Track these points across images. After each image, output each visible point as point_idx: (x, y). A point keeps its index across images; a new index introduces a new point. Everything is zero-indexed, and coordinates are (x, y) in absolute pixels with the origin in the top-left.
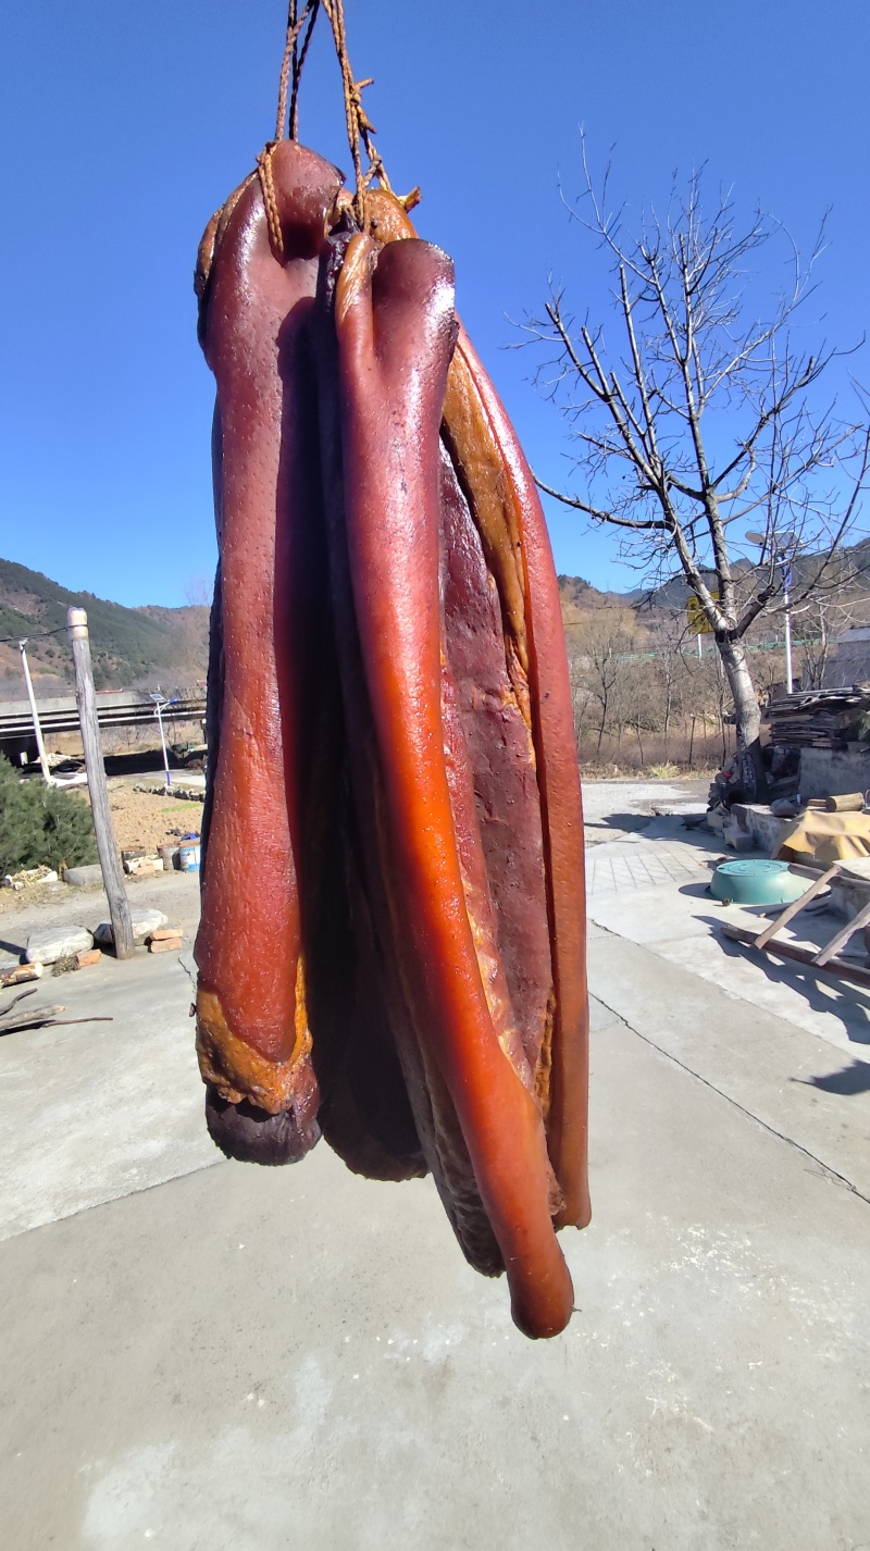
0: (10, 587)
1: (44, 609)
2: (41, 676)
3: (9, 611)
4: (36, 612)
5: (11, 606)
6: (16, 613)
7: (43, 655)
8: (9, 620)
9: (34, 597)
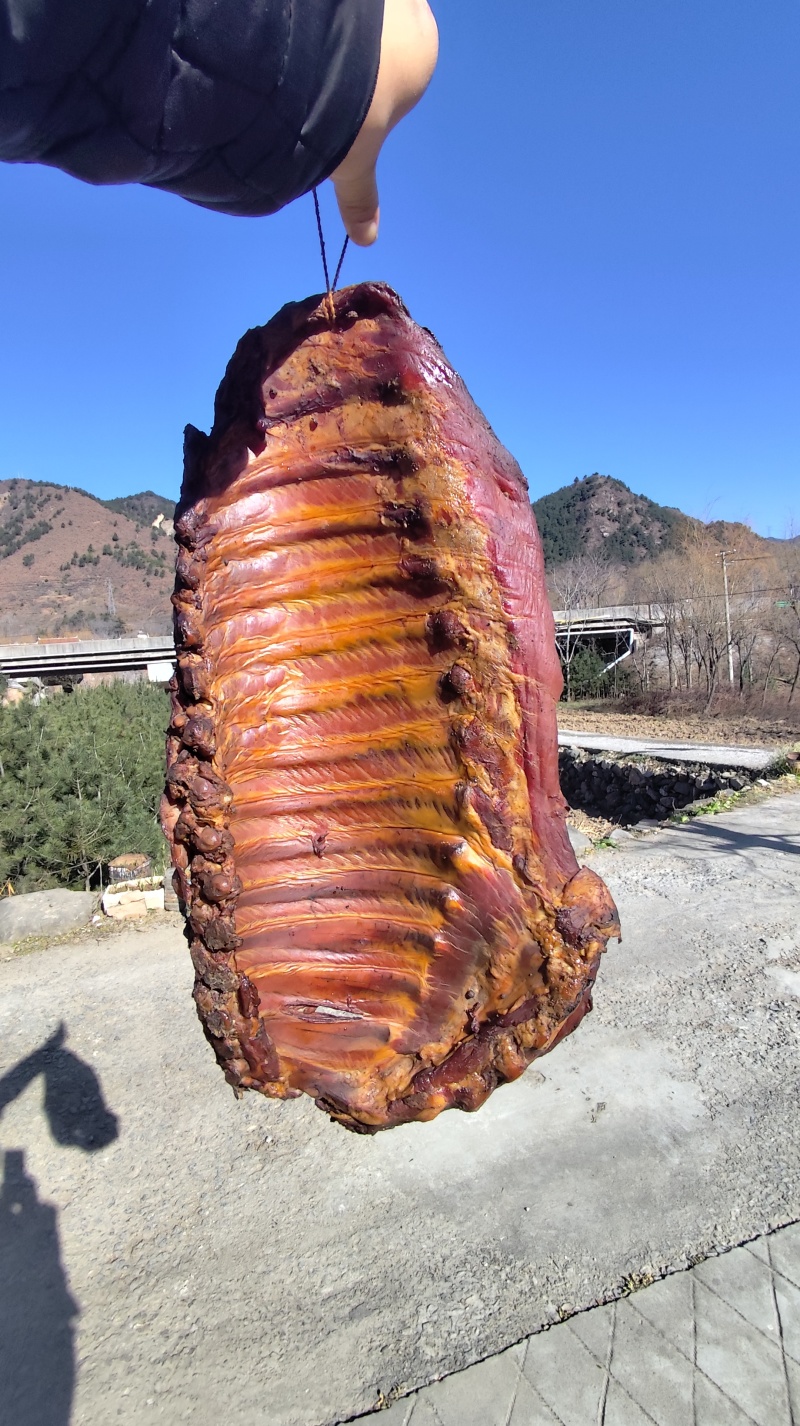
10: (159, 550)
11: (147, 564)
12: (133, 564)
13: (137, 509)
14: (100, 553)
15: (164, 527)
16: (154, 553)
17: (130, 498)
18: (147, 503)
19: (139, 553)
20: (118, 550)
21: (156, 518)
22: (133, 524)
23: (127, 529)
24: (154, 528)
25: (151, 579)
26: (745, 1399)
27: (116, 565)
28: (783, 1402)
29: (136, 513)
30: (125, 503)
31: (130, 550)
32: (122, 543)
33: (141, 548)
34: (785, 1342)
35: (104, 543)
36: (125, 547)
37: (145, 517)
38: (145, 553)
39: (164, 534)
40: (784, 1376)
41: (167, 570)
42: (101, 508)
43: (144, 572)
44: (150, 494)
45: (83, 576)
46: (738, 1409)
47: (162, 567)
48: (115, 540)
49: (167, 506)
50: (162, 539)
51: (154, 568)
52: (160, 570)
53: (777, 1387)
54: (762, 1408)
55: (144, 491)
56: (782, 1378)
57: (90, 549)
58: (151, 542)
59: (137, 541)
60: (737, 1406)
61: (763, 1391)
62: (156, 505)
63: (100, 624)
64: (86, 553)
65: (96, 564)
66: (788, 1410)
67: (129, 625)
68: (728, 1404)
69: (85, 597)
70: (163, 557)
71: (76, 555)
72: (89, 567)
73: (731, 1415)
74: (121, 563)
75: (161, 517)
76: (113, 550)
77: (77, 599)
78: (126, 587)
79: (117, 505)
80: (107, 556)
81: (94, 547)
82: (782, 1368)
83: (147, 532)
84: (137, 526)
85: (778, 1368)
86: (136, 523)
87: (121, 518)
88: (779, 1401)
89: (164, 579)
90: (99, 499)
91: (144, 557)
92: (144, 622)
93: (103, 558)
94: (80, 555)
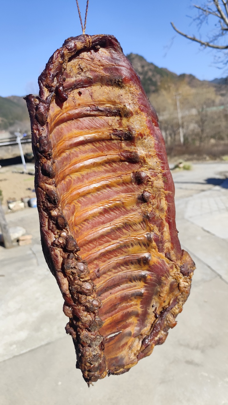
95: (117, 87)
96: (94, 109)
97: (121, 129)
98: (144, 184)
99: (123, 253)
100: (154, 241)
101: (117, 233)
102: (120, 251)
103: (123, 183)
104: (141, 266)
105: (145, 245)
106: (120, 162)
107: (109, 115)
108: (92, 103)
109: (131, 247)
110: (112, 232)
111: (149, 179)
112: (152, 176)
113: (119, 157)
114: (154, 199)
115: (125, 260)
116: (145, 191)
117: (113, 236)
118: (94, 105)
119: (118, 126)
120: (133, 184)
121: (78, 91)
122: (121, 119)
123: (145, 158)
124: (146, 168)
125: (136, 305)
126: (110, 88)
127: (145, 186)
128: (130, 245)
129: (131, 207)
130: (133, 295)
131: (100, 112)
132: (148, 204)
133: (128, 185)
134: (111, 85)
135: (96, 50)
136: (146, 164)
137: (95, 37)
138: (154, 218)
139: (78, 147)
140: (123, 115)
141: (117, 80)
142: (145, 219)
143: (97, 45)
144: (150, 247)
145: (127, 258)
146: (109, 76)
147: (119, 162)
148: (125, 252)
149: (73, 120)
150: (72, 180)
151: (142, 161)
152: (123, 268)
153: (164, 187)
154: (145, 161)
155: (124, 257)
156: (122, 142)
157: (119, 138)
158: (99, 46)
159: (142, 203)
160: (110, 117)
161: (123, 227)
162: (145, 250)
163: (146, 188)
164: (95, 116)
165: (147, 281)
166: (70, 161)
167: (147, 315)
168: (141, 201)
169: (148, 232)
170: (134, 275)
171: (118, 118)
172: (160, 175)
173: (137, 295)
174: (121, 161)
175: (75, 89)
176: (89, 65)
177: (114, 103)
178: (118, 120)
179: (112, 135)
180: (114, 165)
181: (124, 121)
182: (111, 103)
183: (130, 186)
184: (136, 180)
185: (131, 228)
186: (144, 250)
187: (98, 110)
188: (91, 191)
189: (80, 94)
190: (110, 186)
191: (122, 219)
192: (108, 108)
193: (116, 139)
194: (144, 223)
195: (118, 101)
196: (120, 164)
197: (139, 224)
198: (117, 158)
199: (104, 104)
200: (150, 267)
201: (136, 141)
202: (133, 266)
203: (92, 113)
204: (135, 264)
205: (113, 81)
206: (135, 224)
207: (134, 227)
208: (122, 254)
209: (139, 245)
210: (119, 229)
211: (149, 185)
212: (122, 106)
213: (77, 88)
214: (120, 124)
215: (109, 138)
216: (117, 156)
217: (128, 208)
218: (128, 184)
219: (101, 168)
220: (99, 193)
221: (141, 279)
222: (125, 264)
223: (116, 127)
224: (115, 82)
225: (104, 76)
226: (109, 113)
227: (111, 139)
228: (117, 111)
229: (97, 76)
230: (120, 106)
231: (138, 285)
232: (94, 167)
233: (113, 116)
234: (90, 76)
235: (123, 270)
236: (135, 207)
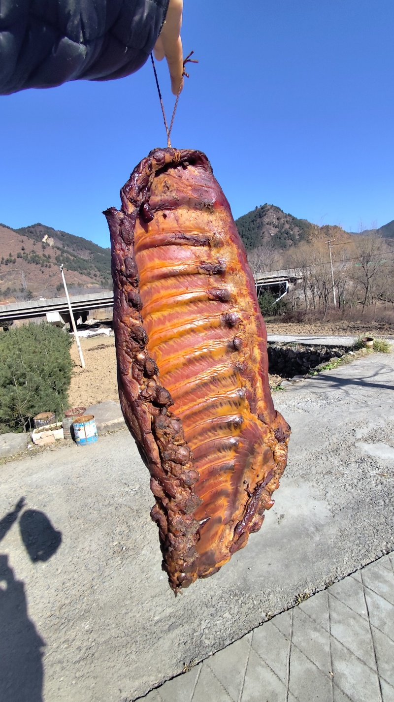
0: (79, 248)
1: (92, 257)
2: (92, 285)
3: (79, 258)
4: (89, 258)
5: (80, 256)
6: (82, 259)
7: (93, 276)
8: (79, 262)
9: (88, 251)
10: (47, 254)
11: (41, 262)
12: (33, 262)
13: (33, 233)
14: (16, 257)
15: (48, 242)
16: (44, 255)
17: (29, 227)
18: (38, 229)
19: (36, 256)
20: (25, 255)
21: (44, 237)
22: (32, 241)
23: (29, 244)
24: (43, 242)
25: (44, 269)
26: (353, 647)
27: (25, 263)
28: (371, 647)
29: (33, 235)
30: (27, 230)
31: (31, 255)
32: (27, 251)
33: (37, 253)
34: (370, 619)
35: (17, 252)
36: (29, 253)
37: (38, 237)
38: (40, 256)
39: (49, 245)
40: (371, 635)
41: (52, 264)
42: (14, 233)
43: (39, 266)
44: (39, 225)
45: (8, 270)
46: (351, 653)
47: (49, 262)
48: (23, 250)
49: (49, 231)
50: (48, 248)
51: (45, 263)
52: (48, 264)
53: (368, 640)
54: (362, 651)
55: (36, 223)
56: (370, 636)
57: (10, 255)
58: (42, 250)
59: (35, 250)
60: (350, 651)
61: (362, 643)
62: (43, 230)
63: (20, 294)
64: (8, 257)
65: (14, 263)
66: (373, 651)
67: (34, 294)
68: (346, 651)
69: (10, 280)
70: (49, 257)
71: (3, 259)
72: (11, 265)
73: (348, 655)
74: (27, 261)
75: (46, 237)
76: (23, 255)
77: (6, 282)
78: (31, 274)
79: (22, 231)
80: (20, 258)
81: (12, 254)
82: (370, 631)
83: (39, 245)
84: (34, 242)
85: (368, 631)
86: (33, 240)
87: (25, 238)
88: (369, 646)
89: (51, 269)
90: (12, 229)
91: (39, 258)
92: (42, 292)
93: (18, 260)
94: (5, 259)
95: (206, 212)
96: (180, 236)
97: (209, 261)
98: (235, 328)
99: (211, 414)
100: (246, 400)
101: (204, 389)
102: (206, 412)
103: (211, 327)
104: (231, 430)
105: (236, 404)
106: (207, 301)
107: (196, 245)
108: (177, 229)
109: (220, 407)
110: (197, 388)
111: (241, 323)
112: (244, 319)
113: (207, 296)
114: (246, 347)
115: (213, 424)
116: (236, 337)
117: (198, 393)
118: (180, 232)
119: (206, 258)
120: (222, 328)
121: (162, 214)
122: (210, 250)
123: (237, 297)
124: (237, 309)
125: (226, 481)
126: (199, 213)
127: (236, 331)
128: (219, 404)
129: (220, 357)
130: (222, 468)
131: (186, 240)
132: (239, 353)
133: (216, 330)
134: (201, 210)
135: (185, 168)
136: (237, 305)
137: (185, 152)
138: (246, 370)
139: (160, 281)
140: (212, 245)
141: (207, 204)
142: (236, 371)
143: (185, 161)
144: (242, 406)
145: (216, 421)
146: (198, 198)
147: (205, 301)
148: (213, 414)
149: (155, 247)
150: (153, 321)
151: (233, 300)
152: (210, 434)
153: (257, 333)
154: (236, 301)
155: (211, 420)
156: (211, 277)
157: (207, 273)
158: (187, 163)
159: (232, 352)
160: (197, 247)
161: (211, 382)
162: (236, 411)
163: (237, 334)
164: (180, 244)
165: (238, 450)
166: (152, 297)
167: (238, 494)
168: (231, 350)
169: (238, 389)
170: (223, 443)
171: (206, 248)
172: (253, 319)
173: (227, 469)
174: (210, 300)
175: (159, 210)
176: (176, 183)
177: (203, 230)
178: (206, 251)
179: (199, 268)
180: (200, 305)
181: (214, 252)
182: (198, 230)
183: (219, 331)
184: (226, 323)
185: (219, 383)
186: (234, 411)
187: (185, 238)
188: (173, 337)
189: (165, 216)
190: (195, 330)
191: (210, 371)
192: (195, 236)
193: (204, 274)
194: (234, 376)
195: (207, 228)
196: (208, 304)
197: (229, 377)
198: (204, 296)
199: (191, 231)
200: (241, 432)
201: (226, 276)
202: (222, 431)
203: (178, 241)
204: (224, 428)
205: (202, 205)
206: (224, 378)
207: (224, 382)
208: (209, 416)
209: (229, 405)
210: (205, 384)
211: (240, 329)
212: (211, 234)
213: (162, 210)
214: (209, 256)
215: (196, 271)
216: (205, 294)
217: (216, 358)
218: (216, 328)
219: (184, 309)
220: (182, 339)
221: (231, 448)
222: (212, 429)
223: (204, 258)
224: (205, 206)
225: (192, 198)
226: (197, 242)
227: (199, 273)
228: (206, 239)
229: (184, 198)
230: (209, 234)
231: (228, 455)
232: (177, 307)
233: (200, 245)
234: (176, 197)
235: (210, 437)
236: (225, 357)
